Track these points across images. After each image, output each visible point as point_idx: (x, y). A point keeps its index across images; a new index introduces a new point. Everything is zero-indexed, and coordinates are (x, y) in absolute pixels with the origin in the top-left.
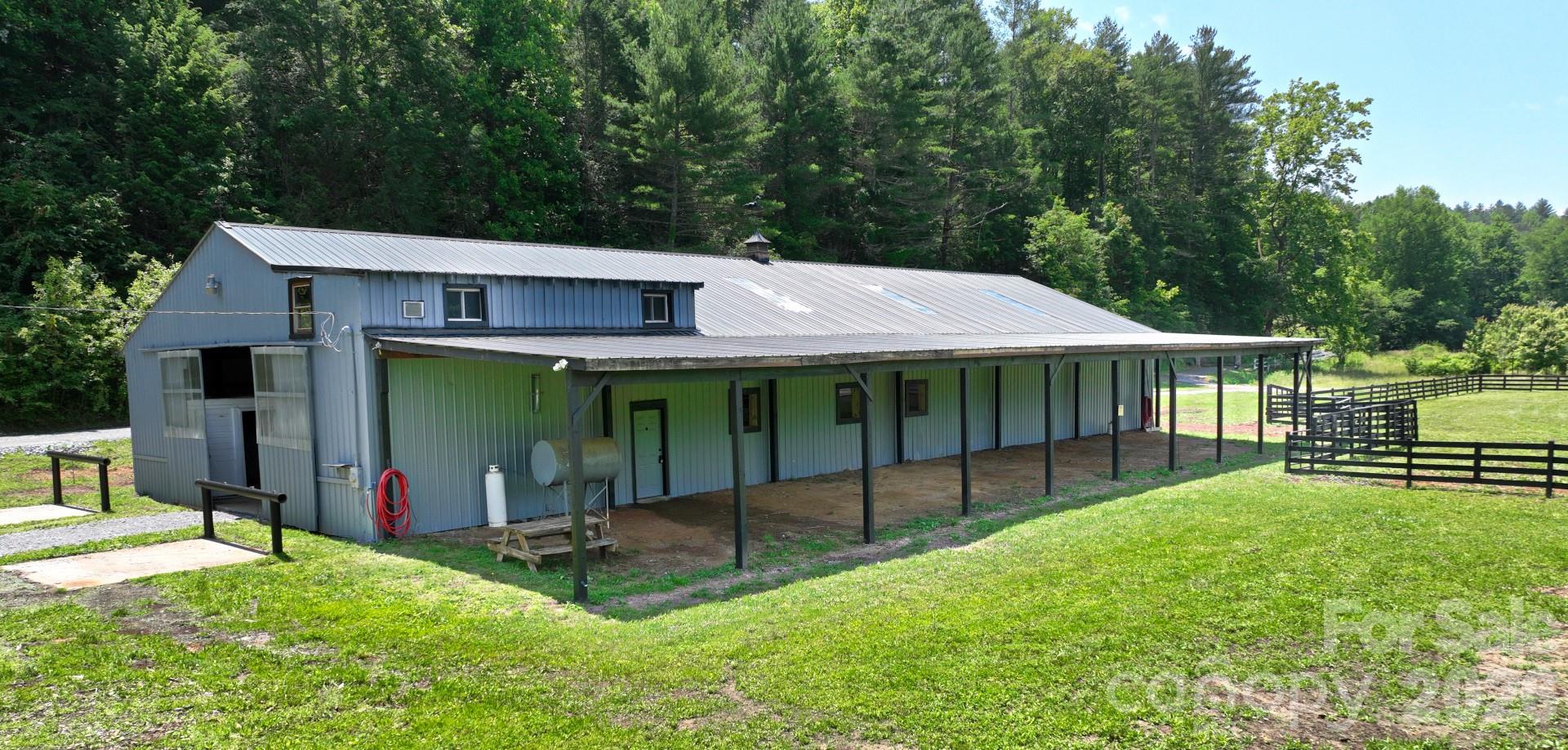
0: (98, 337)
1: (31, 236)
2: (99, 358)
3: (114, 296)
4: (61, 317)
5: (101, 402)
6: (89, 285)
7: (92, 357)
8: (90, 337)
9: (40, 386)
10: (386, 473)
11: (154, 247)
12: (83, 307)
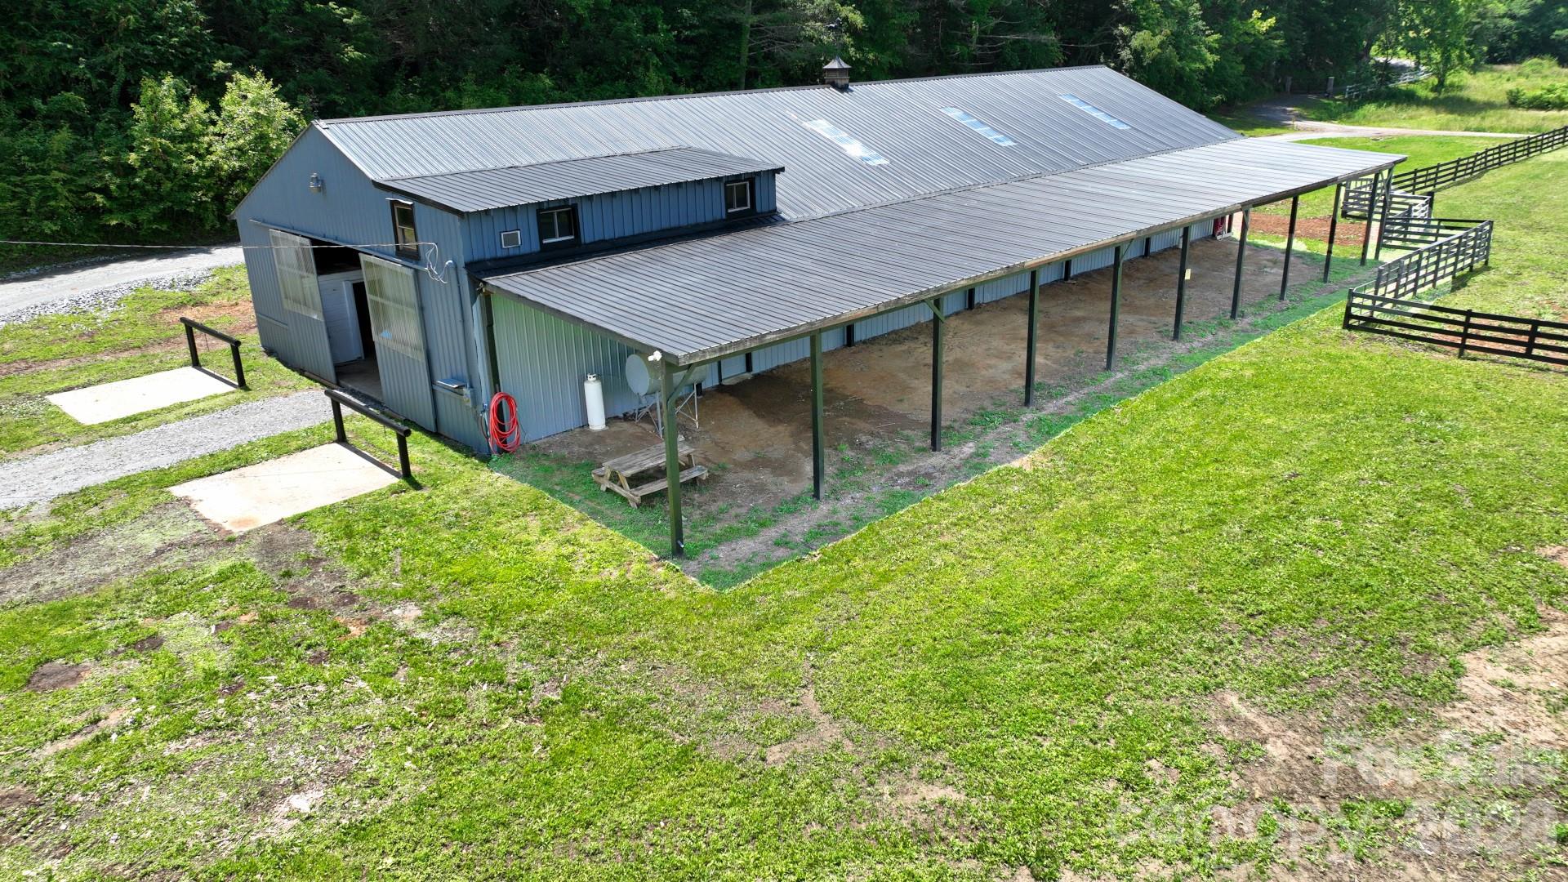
0: (200, 156)
1: (121, 50)
2: (205, 177)
3: (207, 111)
4: (163, 141)
5: (211, 221)
6: (183, 99)
7: (198, 176)
8: (193, 157)
9: (154, 209)
10: (496, 397)
11: (239, 51)
12: (182, 126)
